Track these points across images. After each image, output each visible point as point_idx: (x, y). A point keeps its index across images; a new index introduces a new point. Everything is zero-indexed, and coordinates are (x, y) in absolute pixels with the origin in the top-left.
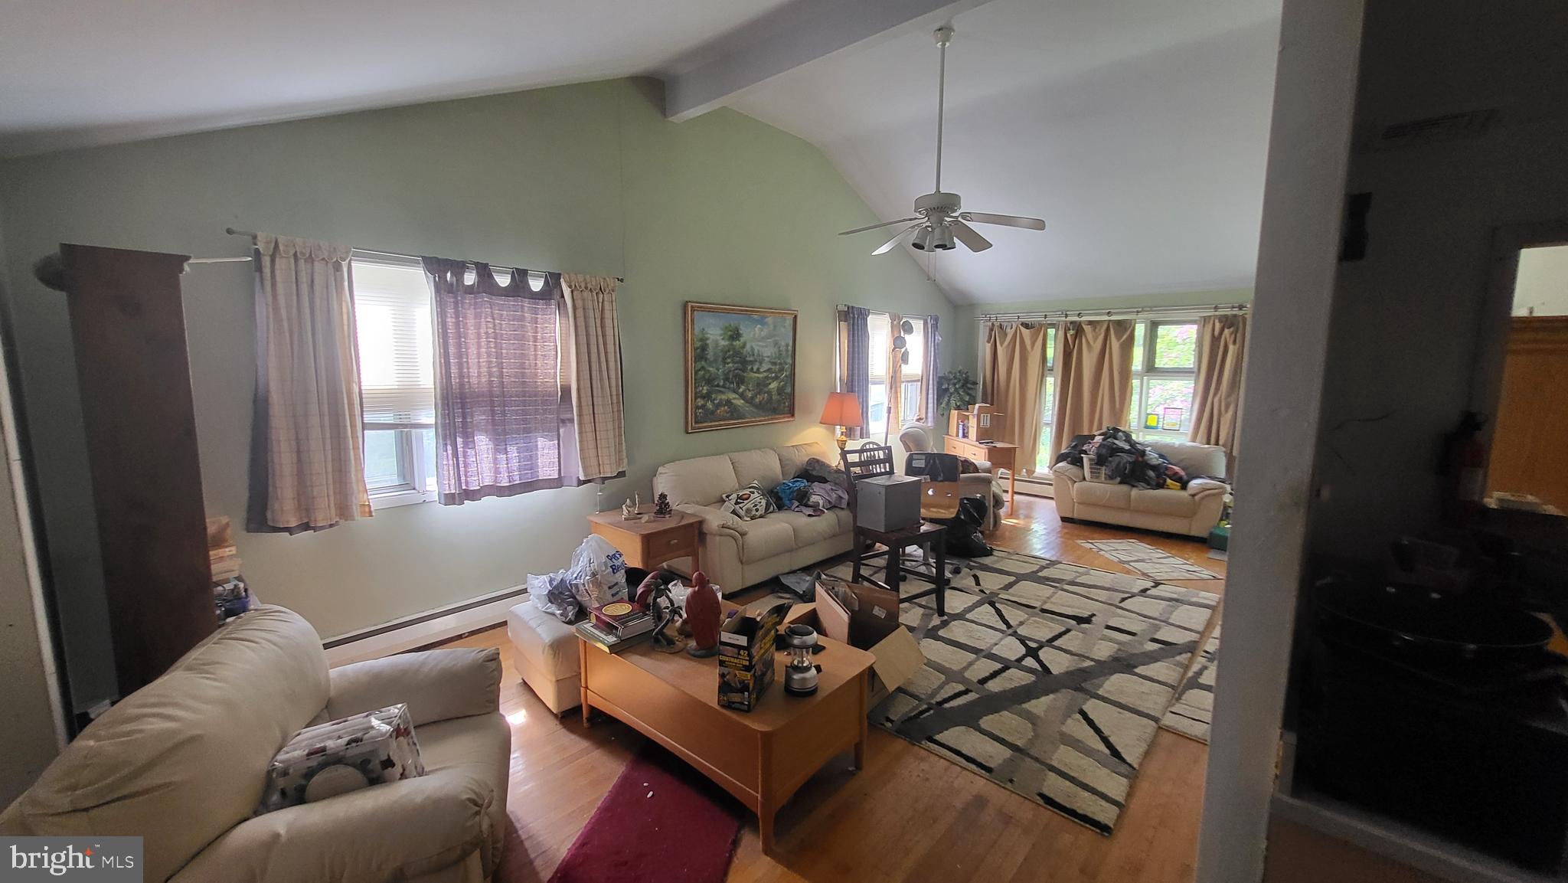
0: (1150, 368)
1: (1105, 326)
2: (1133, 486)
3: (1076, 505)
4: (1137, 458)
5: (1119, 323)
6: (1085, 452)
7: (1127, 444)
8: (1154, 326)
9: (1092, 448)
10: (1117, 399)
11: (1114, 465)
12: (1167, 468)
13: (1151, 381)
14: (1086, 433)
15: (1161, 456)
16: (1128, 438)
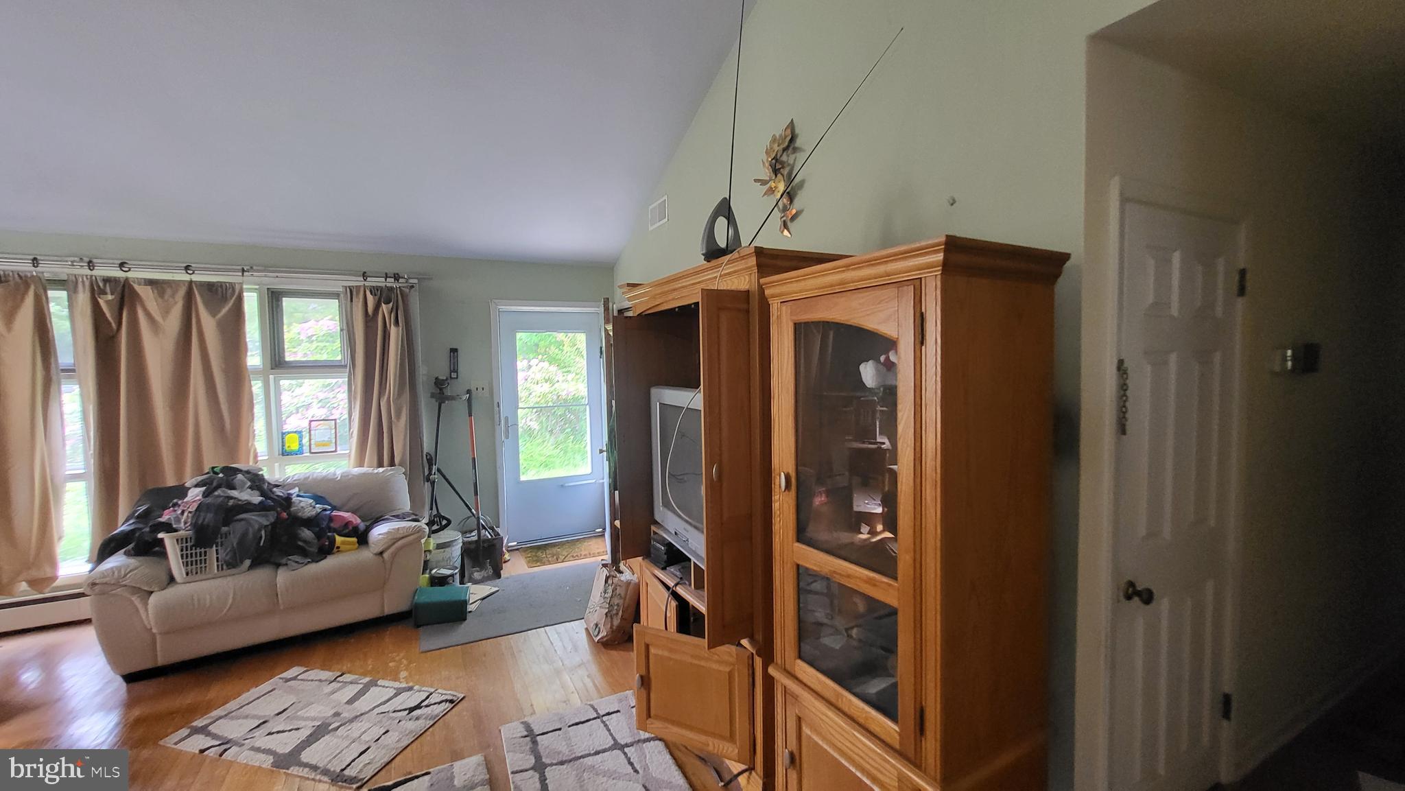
0: (277, 362)
1: (182, 292)
2: (278, 565)
3: (158, 637)
4: (279, 514)
5: (210, 287)
6: (168, 528)
7: (257, 493)
8: (273, 300)
9: (181, 515)
10: (224, 407)
11: (234, 540)
12: (331, 519)
13: (282, 382)
14: (171, 482)
15: (318, 499)
16: (256, 481)
